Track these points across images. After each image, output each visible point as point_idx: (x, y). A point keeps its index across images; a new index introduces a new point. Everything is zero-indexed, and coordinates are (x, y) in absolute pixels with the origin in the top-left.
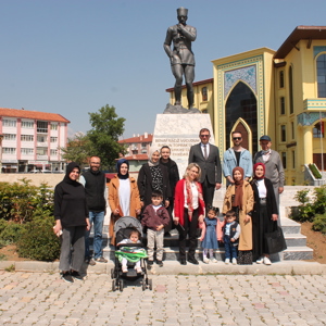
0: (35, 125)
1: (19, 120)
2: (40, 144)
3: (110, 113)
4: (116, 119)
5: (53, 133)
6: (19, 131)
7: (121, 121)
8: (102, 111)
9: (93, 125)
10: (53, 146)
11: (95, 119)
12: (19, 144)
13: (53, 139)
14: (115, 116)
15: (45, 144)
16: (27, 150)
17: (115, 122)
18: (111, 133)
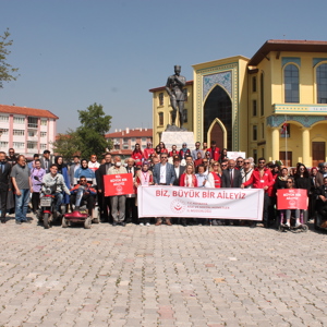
0: (26, 120)
1: (11, 116)
2: (30, 139)
3: (98, 111)
4: (103, 116)
5: (42, 127)
6: (11, 126)
7: (108, 118)
8: (90, 108)
9: (82, 122)
10: (43, 140)
11: (84, 117)
12: (11, 138)
13: (43, 134)
14: (102, 114)
15: (35, 138)
16: (19, 144)
17: (102, 120)
18: (98, 130)
